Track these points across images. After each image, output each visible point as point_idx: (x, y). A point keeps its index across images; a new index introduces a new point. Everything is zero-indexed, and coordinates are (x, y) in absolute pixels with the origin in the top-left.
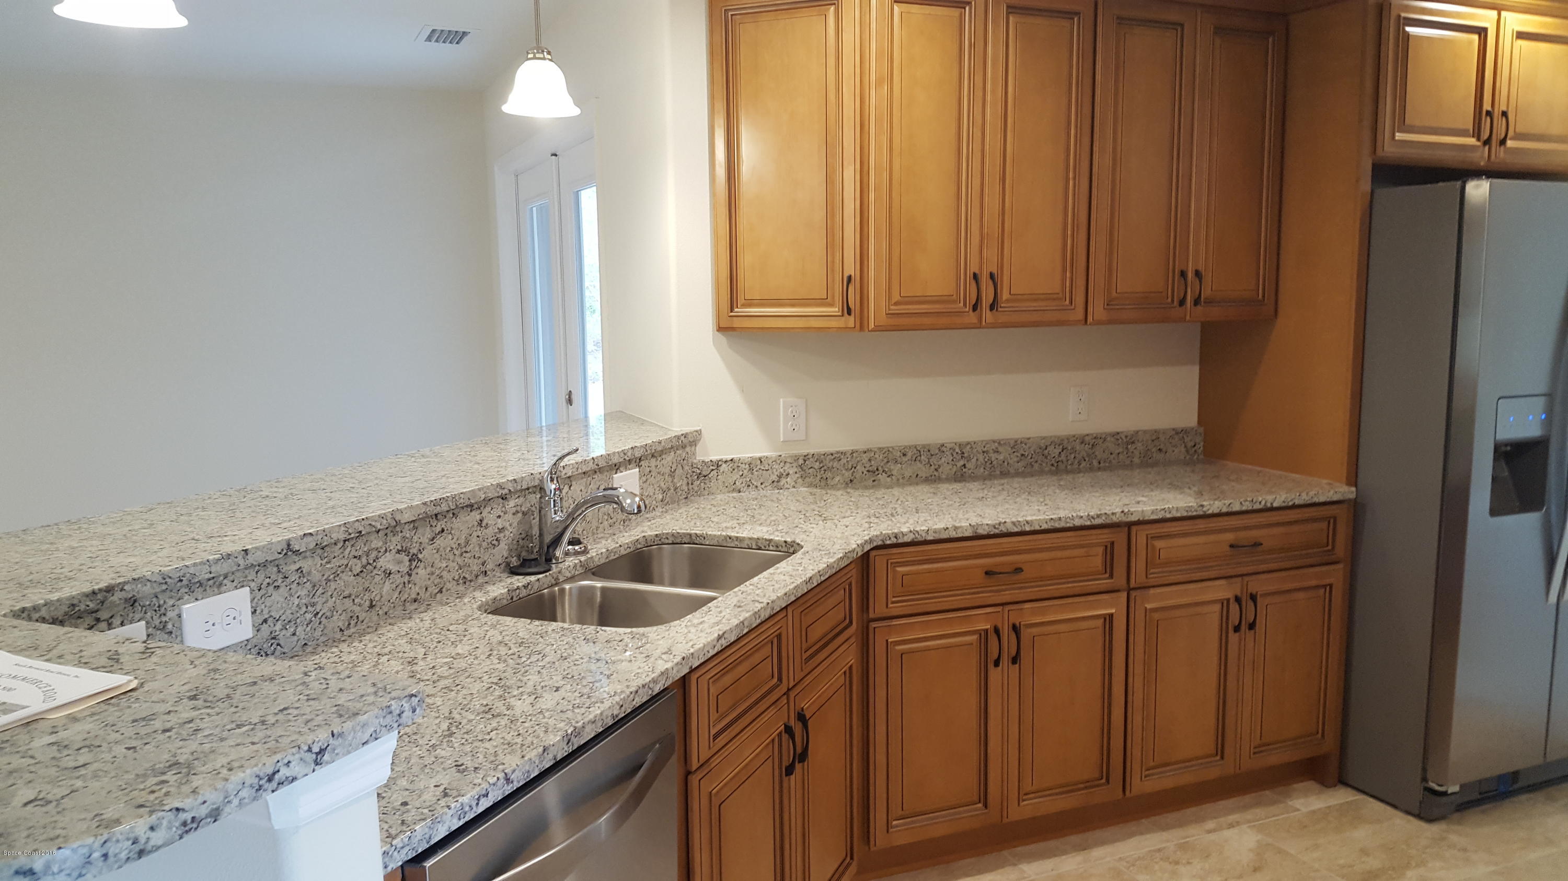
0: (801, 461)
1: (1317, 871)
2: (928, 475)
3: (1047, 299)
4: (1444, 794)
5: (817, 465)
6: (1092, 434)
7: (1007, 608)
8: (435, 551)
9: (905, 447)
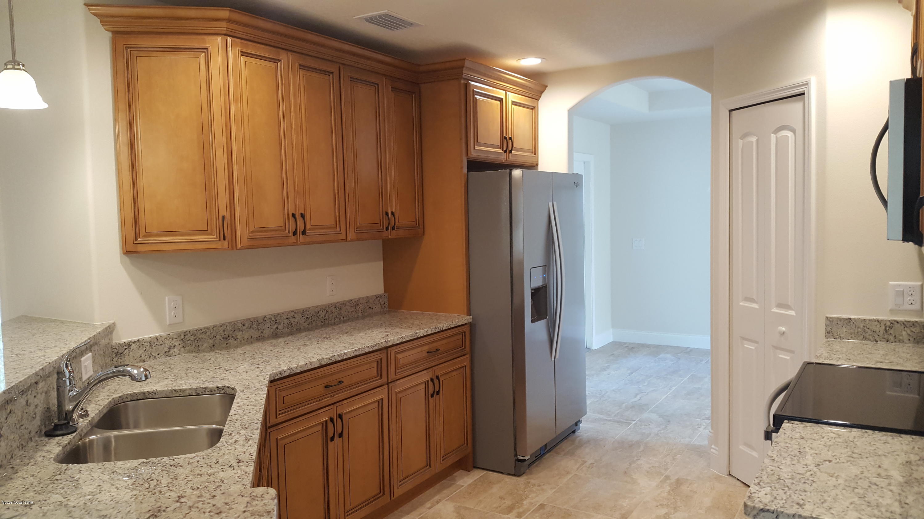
0: (182, 337)
1: (488, 513)
2: (258, 336)
3: (330, 228)
4: (525, 460)
5: (192, 338)
6: (339, 302)
7: (336, 405)
8: (8, 427)
9: (244, 320)
